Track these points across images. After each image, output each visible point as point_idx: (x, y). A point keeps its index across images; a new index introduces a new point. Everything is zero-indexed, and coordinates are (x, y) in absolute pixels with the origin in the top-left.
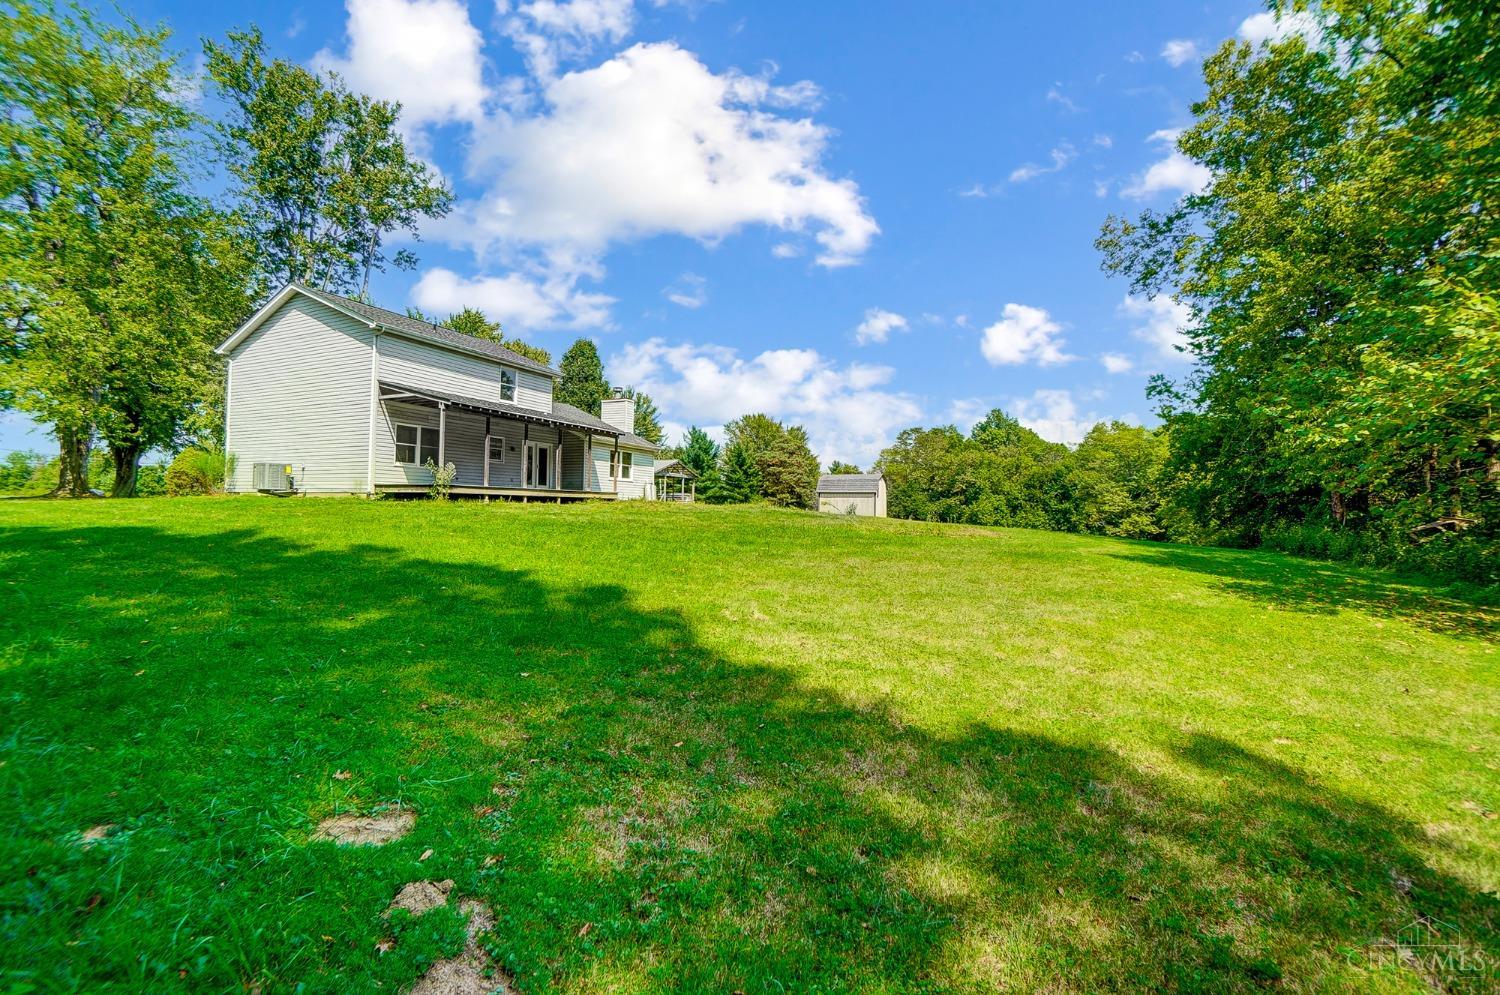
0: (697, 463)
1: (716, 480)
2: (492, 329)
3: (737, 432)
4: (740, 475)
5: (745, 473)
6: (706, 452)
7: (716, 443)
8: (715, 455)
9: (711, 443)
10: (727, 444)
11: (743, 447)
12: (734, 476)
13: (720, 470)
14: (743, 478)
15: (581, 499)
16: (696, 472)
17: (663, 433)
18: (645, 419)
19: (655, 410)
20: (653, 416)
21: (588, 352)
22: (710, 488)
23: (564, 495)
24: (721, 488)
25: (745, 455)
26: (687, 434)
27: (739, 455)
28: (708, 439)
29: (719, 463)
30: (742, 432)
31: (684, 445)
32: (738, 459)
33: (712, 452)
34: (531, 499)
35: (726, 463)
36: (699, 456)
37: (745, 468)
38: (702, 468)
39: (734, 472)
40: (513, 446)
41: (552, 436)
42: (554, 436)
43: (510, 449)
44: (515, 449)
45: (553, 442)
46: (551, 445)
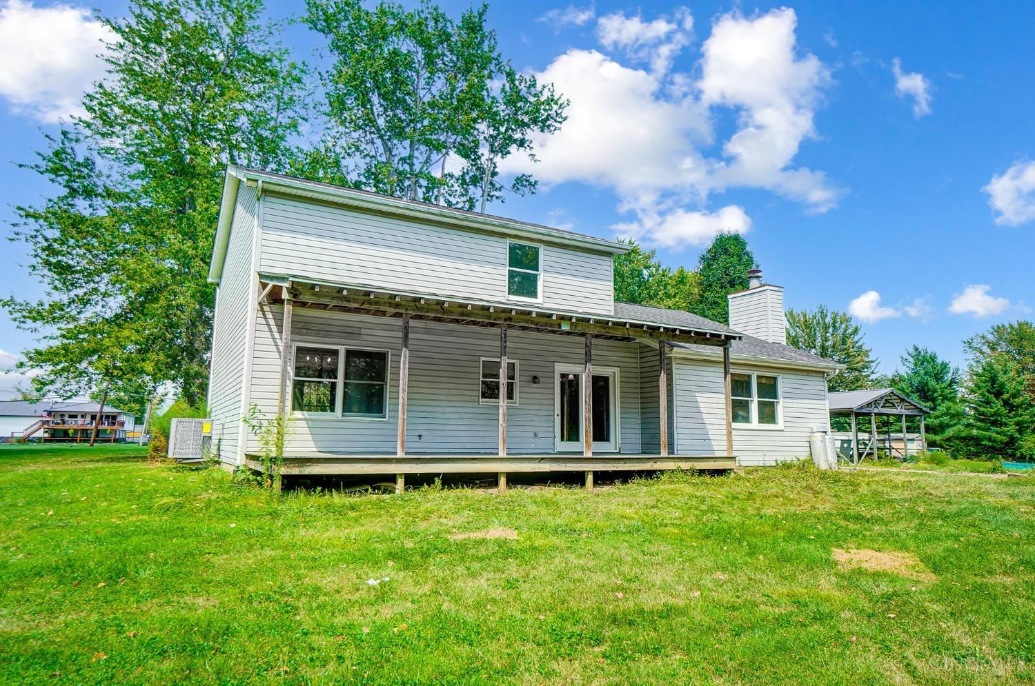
0: (924, 392)
1: (958, 415)
2: (648, 258)
3: (986, 349)
4: (998, 405)
5: (1006, 403)
6: (938, 378)
7: (952, 366)
8: (953, 382)
9: (945, 366)
10: (970, 367)
11: (997, 367)
12: (987, 410)
13: (963, 401)
14: (1004, 411)
15: (649, 474)
16: (925, 405)
17: (872, 357)
18: (844, 343)
19: (856, 331)
20: (856, 339)
21: (732, 249)
22: (948, 426)
23: (600, 467)
24: (968, 425)
25: (1002, 378)
26: (906, 356)
27: (993, 380)
28: (939, 361)
29: (961, 392)
30: (993, 349)
31: (904, 371)
32: (992, 385)
33: (948, 377)
34: (516, 479)
35: (972, 391)
36: (926, 384)
37: (1005, 396)
38: (933, 400)
39: (988, 403)
40: (535, 374)
41: (619, 354)
42: (623, 355)
43: (531, 379)
44: (541, 380)
45: (621, 364)
46: (616, 370)
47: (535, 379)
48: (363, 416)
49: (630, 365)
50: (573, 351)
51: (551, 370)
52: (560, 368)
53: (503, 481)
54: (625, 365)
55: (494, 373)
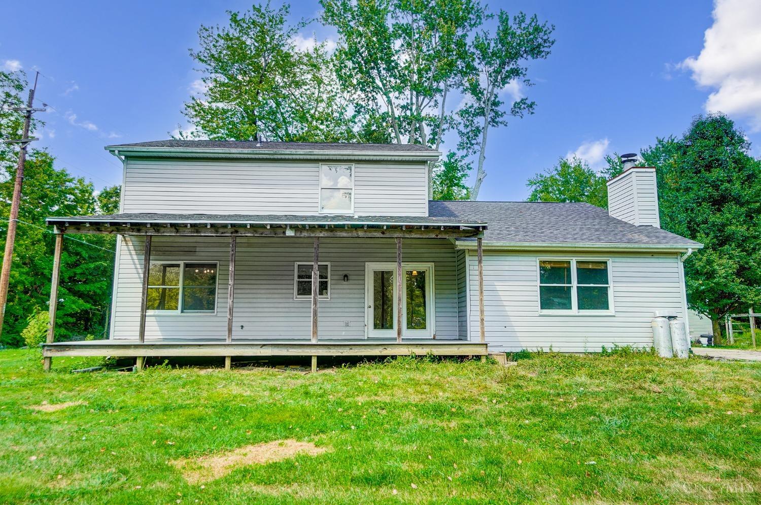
40: (345, 273)
41: (434, 251)
42: (438, 251)
43: (342, 277)
44: (350, 277)
45: (437, 260)
46: (431, 265)
47: (346, 277)
48: (197, 312)
49: (446, 260)
50: (383, 251)
51: (362, 268)
52: (372, 267)
53: (228, 362)
54: (441, 259)
55: (308, 274)
